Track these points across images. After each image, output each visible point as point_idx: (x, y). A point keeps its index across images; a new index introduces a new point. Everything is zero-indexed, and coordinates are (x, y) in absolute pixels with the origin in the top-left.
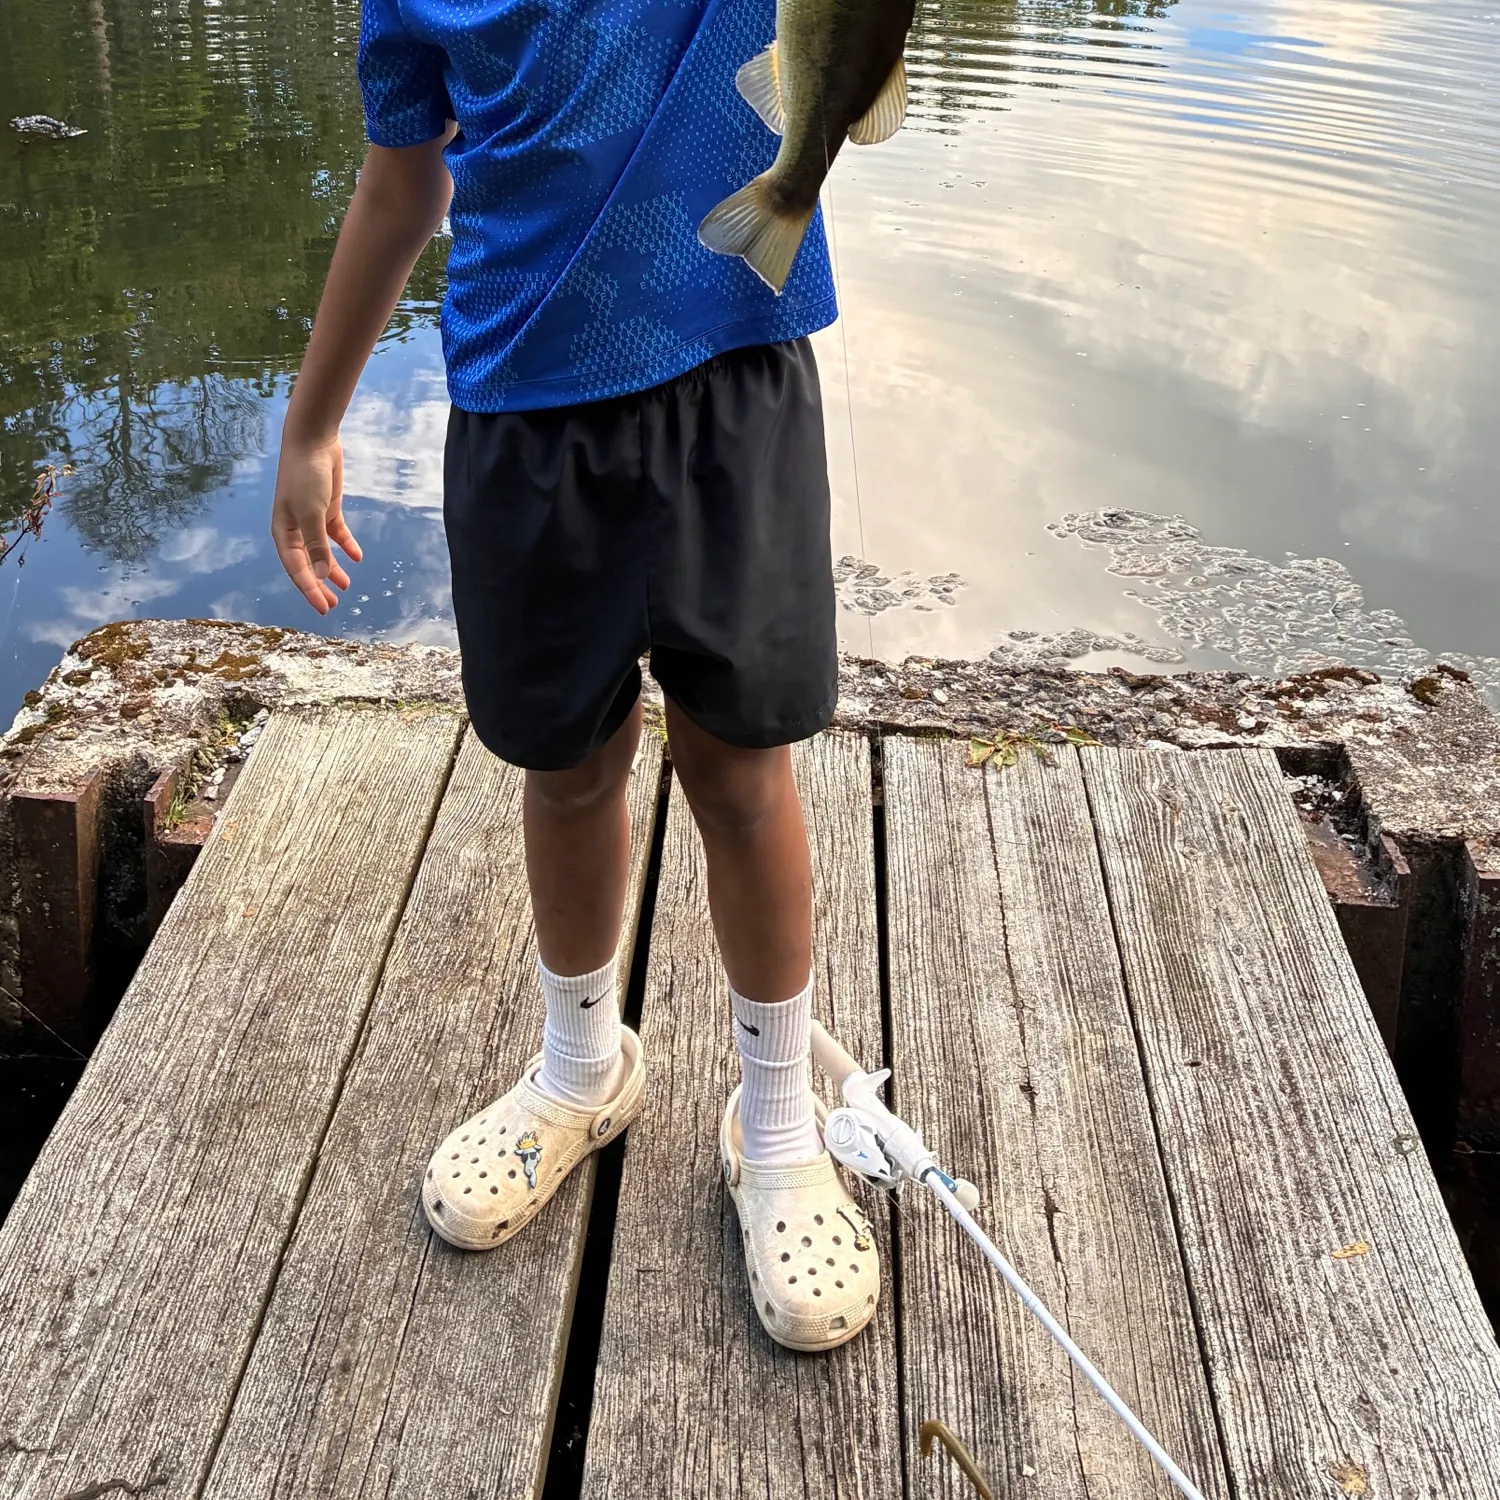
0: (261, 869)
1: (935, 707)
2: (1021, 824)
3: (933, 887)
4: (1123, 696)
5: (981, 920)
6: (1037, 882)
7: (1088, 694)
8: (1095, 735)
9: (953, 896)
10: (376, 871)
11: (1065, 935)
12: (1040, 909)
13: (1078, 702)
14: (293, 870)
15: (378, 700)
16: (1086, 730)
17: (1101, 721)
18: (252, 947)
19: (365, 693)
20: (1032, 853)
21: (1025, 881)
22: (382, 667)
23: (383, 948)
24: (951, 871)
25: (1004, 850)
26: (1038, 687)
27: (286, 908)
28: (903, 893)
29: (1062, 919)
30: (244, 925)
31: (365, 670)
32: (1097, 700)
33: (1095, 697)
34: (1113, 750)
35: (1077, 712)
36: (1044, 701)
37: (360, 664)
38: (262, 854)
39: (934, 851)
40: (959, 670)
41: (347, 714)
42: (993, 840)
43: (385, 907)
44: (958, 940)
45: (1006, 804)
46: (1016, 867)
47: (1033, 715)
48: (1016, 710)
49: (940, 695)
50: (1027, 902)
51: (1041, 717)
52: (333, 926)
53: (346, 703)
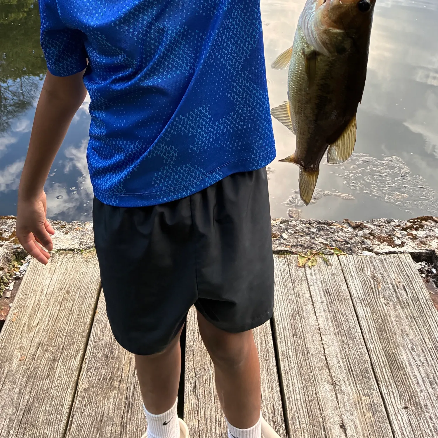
0: (27, 335)
1: (284, 241)
2: (322, 292)
3: (293, 326)
4: (351, 232)
5: (313, 341)
6: (332, 321)
7: (338, 232)
8: (343, 250)
9: (301, 330)
10: (74, 333)
11: (347, 347)
12: (335, 334)
13: (335, 236)
14: (40, 335)
15: (74, 250)
16: (340, 248)
17: (345, 244)
18: (23, 376)
19: (69, 247)
20: (328, 308)
21: (328, 321)
22: (75, 234)
23: (77, 372)
24: (299, 318)
25: (317, 305)
26: (320, 230)
27: (37, 355)
28: (282, 330)
29: (344, 339)
30: (19, 366)
31: (68, 236)
32: (342, 234)
33: (341, 233)
34: (351, 256)
35: (335, 241)
36: (323, 236)
37: (67, 233)
38: (28, 327)
39: (291, 308)
40: (290, 223)
41: (62, 256)
42: (312, 301)
43: (78, 352)
44: (306, 352)
45: (315, 284)
46: (323, 314)
47: (320, 243)
48: (313, 241)
49: (285, 236)
50: (330, 331)
51: (323, 243)
52: (57, 363)
53: (61, 252)
